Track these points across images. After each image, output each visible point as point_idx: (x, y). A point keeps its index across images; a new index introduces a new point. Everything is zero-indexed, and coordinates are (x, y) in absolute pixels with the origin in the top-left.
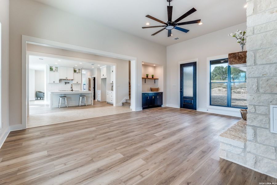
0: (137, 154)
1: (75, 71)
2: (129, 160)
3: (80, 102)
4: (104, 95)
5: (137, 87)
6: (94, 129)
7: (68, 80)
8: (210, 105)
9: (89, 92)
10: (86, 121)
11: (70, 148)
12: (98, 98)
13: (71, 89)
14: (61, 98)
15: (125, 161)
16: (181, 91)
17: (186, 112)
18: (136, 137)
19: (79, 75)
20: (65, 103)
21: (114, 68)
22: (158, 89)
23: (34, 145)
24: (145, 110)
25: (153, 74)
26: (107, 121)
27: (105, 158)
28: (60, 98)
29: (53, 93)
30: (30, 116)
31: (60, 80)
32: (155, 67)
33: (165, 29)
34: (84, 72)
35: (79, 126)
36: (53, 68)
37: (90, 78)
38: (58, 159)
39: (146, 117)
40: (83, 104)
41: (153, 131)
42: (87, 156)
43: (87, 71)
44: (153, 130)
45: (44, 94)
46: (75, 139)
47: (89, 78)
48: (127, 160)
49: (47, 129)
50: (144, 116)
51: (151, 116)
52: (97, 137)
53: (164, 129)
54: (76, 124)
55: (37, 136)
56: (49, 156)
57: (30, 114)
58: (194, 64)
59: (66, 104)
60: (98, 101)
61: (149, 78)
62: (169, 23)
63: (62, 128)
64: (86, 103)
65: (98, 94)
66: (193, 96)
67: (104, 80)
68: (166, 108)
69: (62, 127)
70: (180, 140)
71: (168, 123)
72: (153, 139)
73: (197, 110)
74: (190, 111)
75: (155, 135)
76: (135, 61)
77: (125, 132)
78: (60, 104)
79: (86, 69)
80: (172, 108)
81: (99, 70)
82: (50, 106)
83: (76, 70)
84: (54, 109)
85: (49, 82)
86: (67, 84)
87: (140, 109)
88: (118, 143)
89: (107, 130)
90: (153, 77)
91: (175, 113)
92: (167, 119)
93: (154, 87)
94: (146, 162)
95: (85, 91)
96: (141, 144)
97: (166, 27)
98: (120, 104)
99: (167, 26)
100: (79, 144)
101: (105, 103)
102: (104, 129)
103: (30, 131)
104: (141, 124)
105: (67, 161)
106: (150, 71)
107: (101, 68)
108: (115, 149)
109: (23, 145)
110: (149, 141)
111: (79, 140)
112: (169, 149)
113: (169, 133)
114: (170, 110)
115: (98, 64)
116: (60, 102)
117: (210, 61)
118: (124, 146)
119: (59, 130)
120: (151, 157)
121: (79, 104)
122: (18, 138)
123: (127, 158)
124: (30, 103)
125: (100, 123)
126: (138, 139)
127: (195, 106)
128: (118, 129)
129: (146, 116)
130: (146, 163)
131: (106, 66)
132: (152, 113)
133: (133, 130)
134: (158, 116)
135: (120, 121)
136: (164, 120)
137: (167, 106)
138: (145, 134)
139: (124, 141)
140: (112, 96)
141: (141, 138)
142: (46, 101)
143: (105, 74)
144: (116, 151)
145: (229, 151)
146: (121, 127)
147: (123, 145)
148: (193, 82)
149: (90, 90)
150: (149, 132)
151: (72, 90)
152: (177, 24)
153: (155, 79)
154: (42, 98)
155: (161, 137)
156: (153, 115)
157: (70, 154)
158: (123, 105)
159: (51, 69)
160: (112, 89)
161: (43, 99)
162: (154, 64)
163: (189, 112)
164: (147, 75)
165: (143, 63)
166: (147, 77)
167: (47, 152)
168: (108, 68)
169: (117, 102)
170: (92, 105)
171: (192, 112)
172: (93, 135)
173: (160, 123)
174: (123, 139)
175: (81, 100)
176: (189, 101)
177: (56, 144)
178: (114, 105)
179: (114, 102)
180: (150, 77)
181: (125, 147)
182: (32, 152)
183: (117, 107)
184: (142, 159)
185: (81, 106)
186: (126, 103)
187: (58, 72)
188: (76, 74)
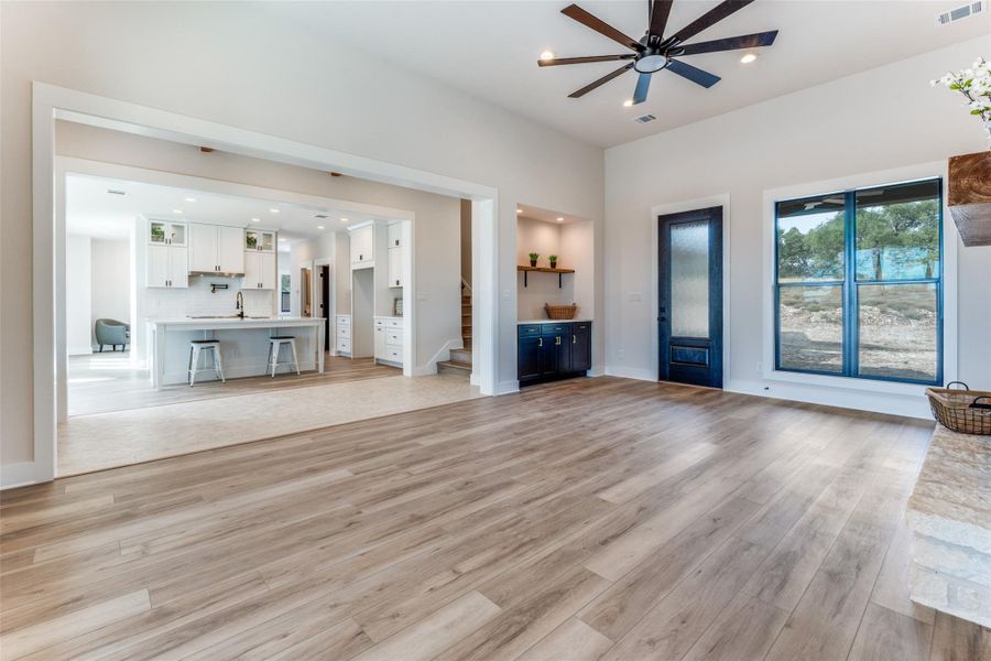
0: (557, 596)
1: (251, 242)
2: (528, 630)
3: (274, 361)
4: (362, 331)
5: (500, 300)
6: (342, 474)
7: (222, 275)
8: (777, 367)
9: (306, 322)
10: (307, 440)
11: (252, 573)
12: (340, 344)
13: (239, 312)
14: (197, 347)
15: (515, 636)
16: (664, 315)
17: (684, 395)
18: (525, 508)
19: (268, 256)
20: (214, 364)
21: (405, 230)
22: (573, 310)
23: (87, 558)
24: (532, 388)
25: (554, 254)
26: (391, 437)
27: (420, 620)
28: (193, 345)
29: (165, 325)
30: (69, 419)
31: (194, 277)
32: (560, 228)
33: (633, 69)
34: (284, 245)
35: (278, 463)
36: (163, 229)
37: (309, 268)
38: (203, 633)
39: (541, 420)
40: (285, 370)
41: (587, 481)
42: (334, 613)
43: (295, 241)
44: (586, 477)
45: (127, 328)
46: (272, 527)
47: (304, 270)
48: (522, 630)
49: (146, 480)
50: (532, 417)
51: (559, 415)
52: (366, 512)
53: (628, 470)
54: (266, 455)
55: (100, 513)
56: (161, 616)
57: (70, 412)
58: (714, 216)
59: (218, 368)
60: (340, 356)
61: (539, 269)
62: (649, 45)
63: (211, 474)
64: (296, 363)
65: (340, 330)
66: (707, 336)
67: (365, 275)
68: (605, 381)
69: (209, 467)
70: (715, 521)
71: (634, 445)
72: (603, 519)
73: (725, 389)
74: (702, 393)
75: (603, 496)
76: (489, 201)
77: (478, 488)
78: (193, 372)
79: (291, 234)
80: (631, 382)
81: (344, 237)
82: (151, 380)
83: (254, 236)
84: (169, 390)
85: (147, 286)
86: (220, 293)
87: (511, 386)
88: (459, 539)
89: (400, 480)
90: (553, 265)
91: (647, 400)
92: (627, 426)
93: (556, 300)
94: (609, 636)
95: (287, 317)
96: (559, 545)
97: (637, 59)
98: (430, 366)
99: (643, 56)
100: (289, 549)
101: (369, 365)
102: (386, 474)
103: (69, 489)
104: (532, 450)
105: (246, 645)
106: (544, 242)
107: (349, 229)
108: (455, 572)
109: (36, 559)
110: (588, 528)
111: (290, 531)
112: (684, 567)
113: (654, 487)
114: (622, 388)
115: (341, 213)
116: (194, 361)
117: (777, 204)
118: (489, 555)
119: (195, 481)
120: (622, 610)
121: (269, 368)
122: (18, 528)
123: (517, 618)
124: (70, 366)
125: (362, 446)
126: (542, 520)
127: (715, 375)
128: (443, 472)
129: (540, 415)
130: (611, 643)
131: (372, 222)
132: (559, 402)
133: (504, 479)
134: (587, 415)
135: (444, 440)
136: (614, 429)
137: (607, 372)
138: (559, 494)
139: (481, 528)
140: (398, 338)
141: (551, 515)
142: (139, 358)
143: (368, 256)
144: (462, 582)
145: (959, 574)
146: (454, 463)
147: (484, 550)
148: (707, 281)
149: (309, 315)
150: (575, 482)
151: (241, 316)
152: (682, 48)
153: (561, 273)
154: (119, 347)
155: (633, 508)
156: (566, 410)
157: (255, 607)
158: (439, 372)
159: (157, 234)
160: (395, 311)
161: (123, 351)
162: (560, 215)
163: (698, 398)
164: (532, 255)
165: (519, 211)
166: (534, 263)
167: (152, 593)
168: (382, 230)
169: (417, 361)
170: (321, 370)
171: (708, 396)
172: (344, 505)
173: (603, 443)
174: (476, 522)
175: (275, 354)
176: (695, 355)
177: (183, 552)
178: (408, 372)
179: (406, 360)
180: (544, 263)
181: (496, 560)
182: (78, 600)
183: (418, 378)
184: (585, 619)
185: (279, 376)
186: (451, 361)
187: (186, 244)
188: (253, 253)
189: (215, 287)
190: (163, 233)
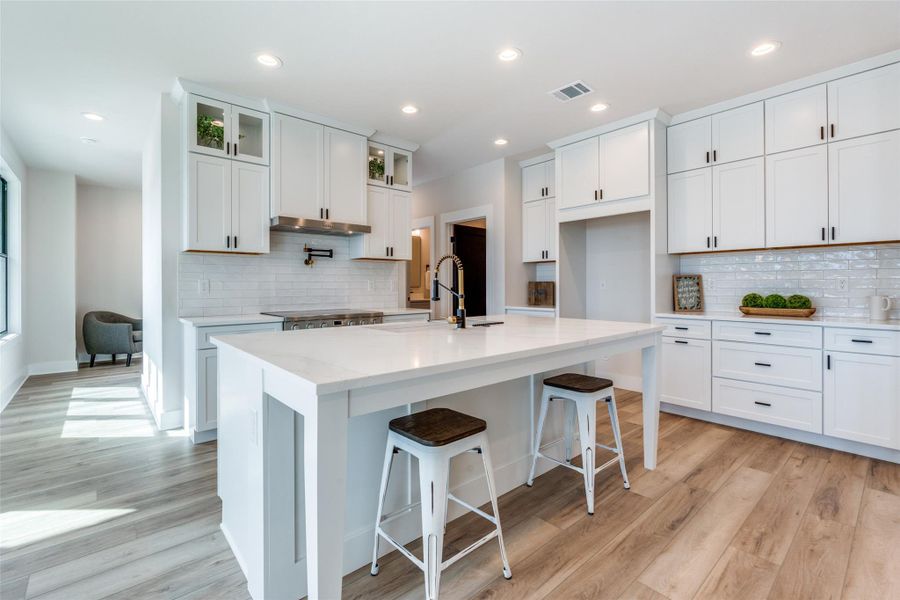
31: (281, 228)
45: (137, 326)
83: (382, 156)
85: (186, 248)
86: (321, 264)
154: (122, 357)
159: (207, 132)
161: (128, 363)
187: (264, 160)
188: (382, 192)
189: (311, 256)
190: (220, 131)
